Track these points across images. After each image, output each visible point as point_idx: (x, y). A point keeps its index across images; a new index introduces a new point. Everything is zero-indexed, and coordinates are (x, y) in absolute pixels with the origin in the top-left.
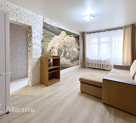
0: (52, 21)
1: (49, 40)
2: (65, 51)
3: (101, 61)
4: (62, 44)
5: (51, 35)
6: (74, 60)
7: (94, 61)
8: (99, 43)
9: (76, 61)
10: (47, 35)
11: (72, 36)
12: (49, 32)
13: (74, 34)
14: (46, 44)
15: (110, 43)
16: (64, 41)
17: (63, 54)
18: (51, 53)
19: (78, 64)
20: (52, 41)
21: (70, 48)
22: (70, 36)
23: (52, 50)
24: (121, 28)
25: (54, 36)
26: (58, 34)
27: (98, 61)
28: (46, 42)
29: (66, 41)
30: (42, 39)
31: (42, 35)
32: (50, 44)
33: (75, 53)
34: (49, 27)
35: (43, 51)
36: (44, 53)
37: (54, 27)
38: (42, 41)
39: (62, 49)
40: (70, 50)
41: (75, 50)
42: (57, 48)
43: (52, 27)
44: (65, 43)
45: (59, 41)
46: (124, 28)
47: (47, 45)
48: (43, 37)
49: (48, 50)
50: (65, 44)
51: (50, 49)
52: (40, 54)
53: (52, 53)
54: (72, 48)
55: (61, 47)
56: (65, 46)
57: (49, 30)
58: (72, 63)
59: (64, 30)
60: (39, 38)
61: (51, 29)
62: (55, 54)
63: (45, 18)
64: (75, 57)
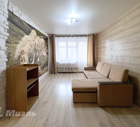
0: (20, 11)
1: (17, 41)
2: (36, 56)
3: (70, 64)
4: (33, 47)
5: (19, 33)
6: (44, 66)
7: (64, 65)
8: (67, 47)
9: (46, 67)
10: (14, 33)
11: (42, 37)
12: (17, 28)
13: (44, 35)
14: (13, 47)
15: (77, 47)
16: (35, 44)
17: (34, 60)
18: (20, 60)
19: (48, 71)
20: (21, 42)
21: (40, 52)
22: (40, 37)
23: (22, 56)
24: (86, 36)
25: (23, 36)
26: (28, 33)
27: (68, 65)
28: (13, 43)
29: (37, 43)
30: (6, 38)
31: (6, 31)
32: (19, 46)
33: (44, 57)
34: (16, 20)
35: (8, 58)
36: (10, 61)
37: (24, 22)
38: (7, 42)
39: (33, 53)
40: (40, 55)
41: (45, 54)
42: (28, 53)
43: (21, 21)
44: (35, 45)
45: (29, 43)
46: (88, 36)
47: (15, 48)
48: (8, 34)
49: (16, 57)
50: (36, 47)
51: (19, 55)
52: (5, 63)
53: (22, 60)
54: (42, 52)
55: (31, 51)
56: (35, 50)
57: (16, 25)
58: (43, 70)
59: (35, 29)
60: (3, 36)
61: (19, 24)
62: (25, 62)
63: (10, 3)
64: (45, 62)
